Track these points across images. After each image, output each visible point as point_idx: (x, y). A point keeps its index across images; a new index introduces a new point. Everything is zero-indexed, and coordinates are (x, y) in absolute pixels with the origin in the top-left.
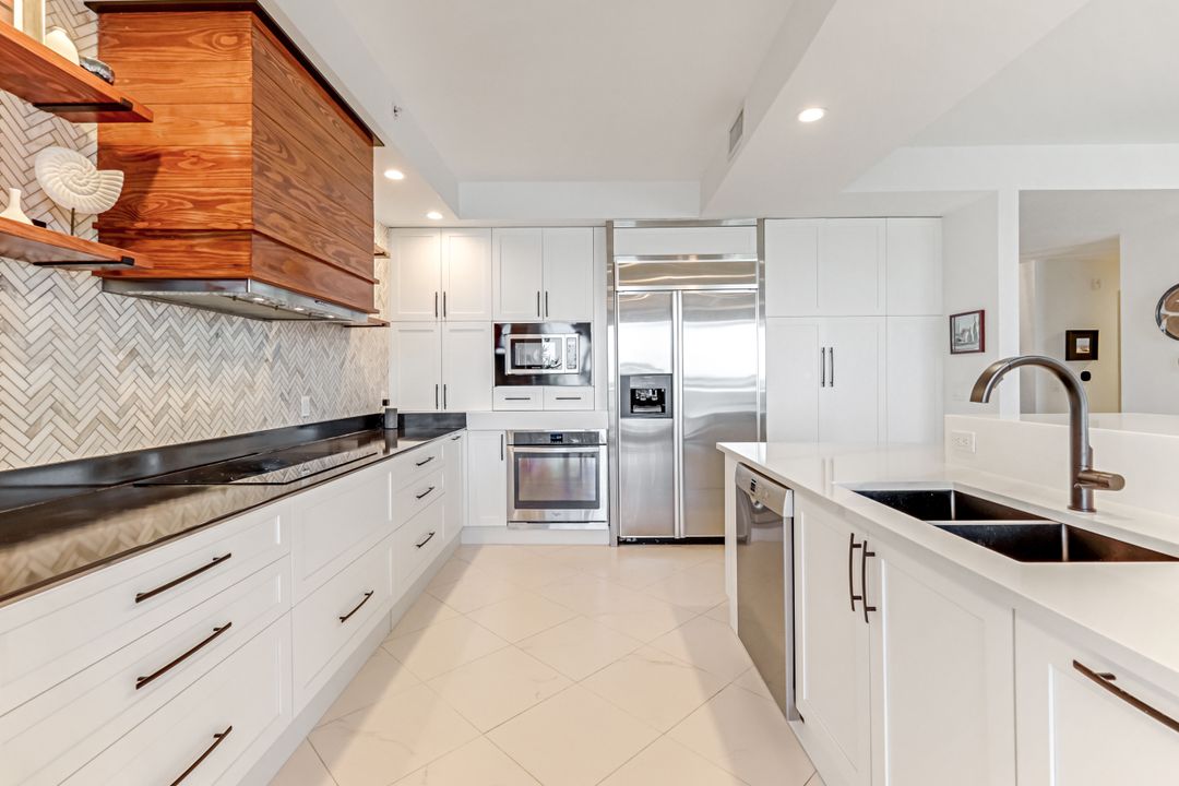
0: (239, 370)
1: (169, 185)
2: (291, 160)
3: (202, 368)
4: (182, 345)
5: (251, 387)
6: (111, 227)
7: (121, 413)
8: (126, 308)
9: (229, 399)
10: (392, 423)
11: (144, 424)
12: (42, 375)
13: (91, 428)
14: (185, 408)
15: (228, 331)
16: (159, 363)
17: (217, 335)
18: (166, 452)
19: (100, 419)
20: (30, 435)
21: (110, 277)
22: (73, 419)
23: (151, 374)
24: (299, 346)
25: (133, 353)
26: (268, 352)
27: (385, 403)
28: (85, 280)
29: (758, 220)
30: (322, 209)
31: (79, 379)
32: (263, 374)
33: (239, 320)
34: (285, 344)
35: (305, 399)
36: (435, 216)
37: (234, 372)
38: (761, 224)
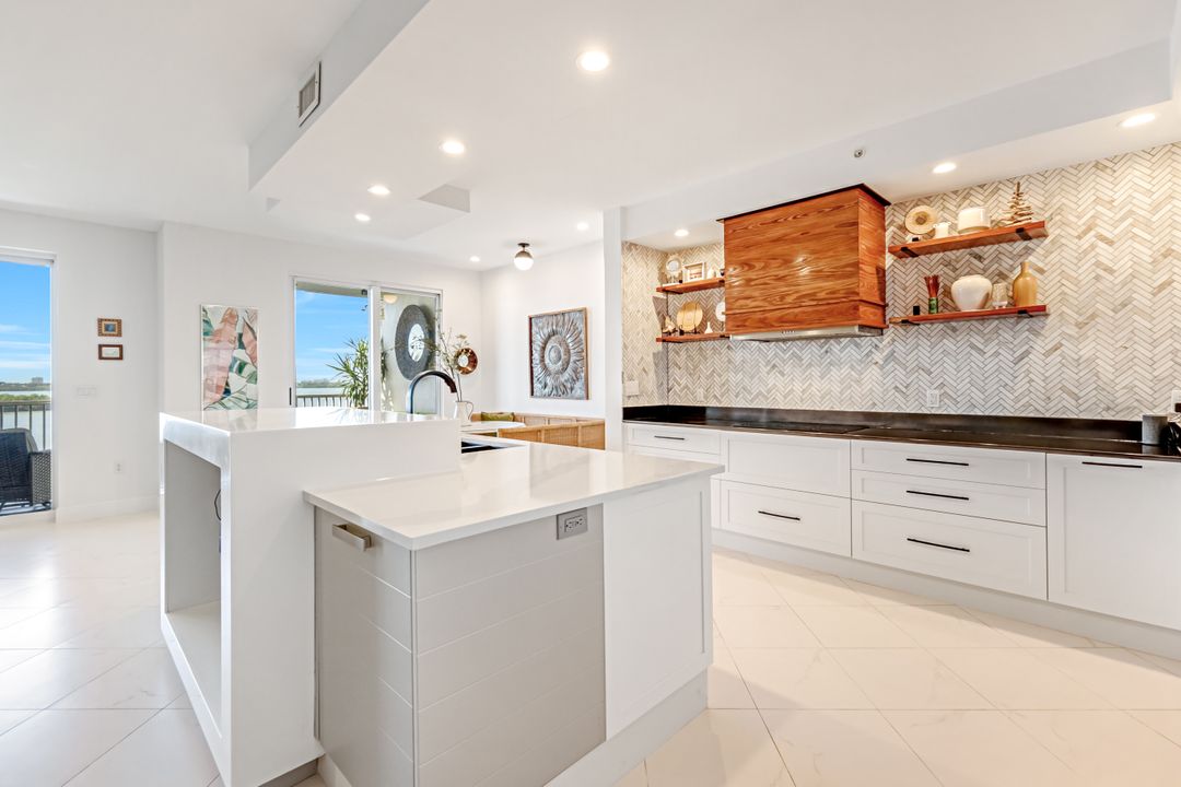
0: (845, 370)
3: (816, 372)
4: (801, 359)
5: (858, 380)
7: (769, 391)
9: (836, 389)
11: (780, 398)
12: (740, 376)
13: (757, 396)
14: (804, 391)
16: (787, 369)
17: (827, 352)
18: (770, 411)
19: (760, 393)
20: (737, 396)
23: (783, 375)
25: (774, 366)
31: (752, 377)
32: (872, 373)
34: (901, 349)
37: (842, 372)
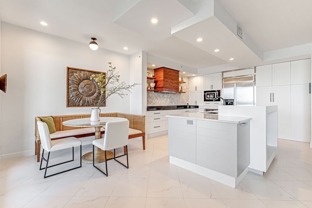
1: (158, 83)
2: (167, 79)
3: (162, 99)
5: (167, 101)
6: (155, 88)
8: (156, 94)
9: (164, 102)
10: (188, 107)
15: (165, 95)
16: (158, 99)
17: (163, 96)
19: (154, 103)
21: (155, 91)
22: (152, 103)
24: (173, 96)
25: (156, 98)
26: (169, 97)
27: (188, 104)
28: (153, 92)
29: (255, 67)
30: (171, 82)
32: (168, 99)
33: (166, 94)
34: (171, 96)
35: (174, 103)
36: (194, 75)
37: (165, 99)
38: (255, 68)
